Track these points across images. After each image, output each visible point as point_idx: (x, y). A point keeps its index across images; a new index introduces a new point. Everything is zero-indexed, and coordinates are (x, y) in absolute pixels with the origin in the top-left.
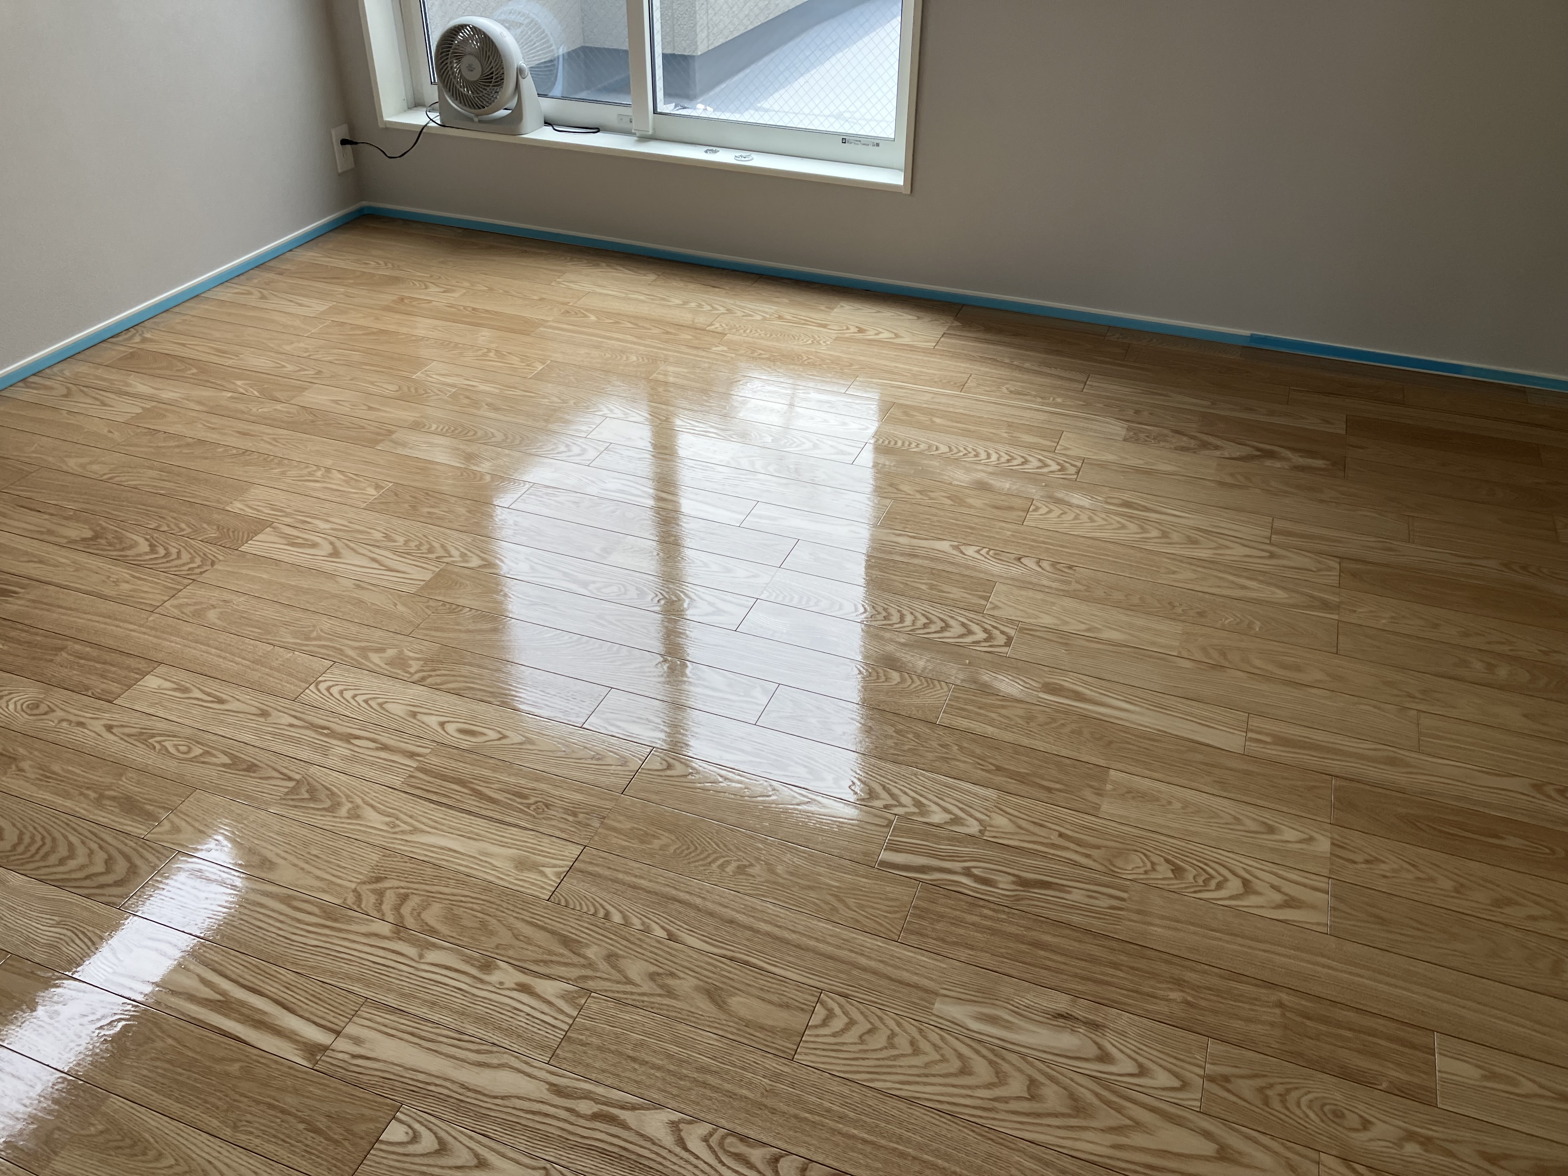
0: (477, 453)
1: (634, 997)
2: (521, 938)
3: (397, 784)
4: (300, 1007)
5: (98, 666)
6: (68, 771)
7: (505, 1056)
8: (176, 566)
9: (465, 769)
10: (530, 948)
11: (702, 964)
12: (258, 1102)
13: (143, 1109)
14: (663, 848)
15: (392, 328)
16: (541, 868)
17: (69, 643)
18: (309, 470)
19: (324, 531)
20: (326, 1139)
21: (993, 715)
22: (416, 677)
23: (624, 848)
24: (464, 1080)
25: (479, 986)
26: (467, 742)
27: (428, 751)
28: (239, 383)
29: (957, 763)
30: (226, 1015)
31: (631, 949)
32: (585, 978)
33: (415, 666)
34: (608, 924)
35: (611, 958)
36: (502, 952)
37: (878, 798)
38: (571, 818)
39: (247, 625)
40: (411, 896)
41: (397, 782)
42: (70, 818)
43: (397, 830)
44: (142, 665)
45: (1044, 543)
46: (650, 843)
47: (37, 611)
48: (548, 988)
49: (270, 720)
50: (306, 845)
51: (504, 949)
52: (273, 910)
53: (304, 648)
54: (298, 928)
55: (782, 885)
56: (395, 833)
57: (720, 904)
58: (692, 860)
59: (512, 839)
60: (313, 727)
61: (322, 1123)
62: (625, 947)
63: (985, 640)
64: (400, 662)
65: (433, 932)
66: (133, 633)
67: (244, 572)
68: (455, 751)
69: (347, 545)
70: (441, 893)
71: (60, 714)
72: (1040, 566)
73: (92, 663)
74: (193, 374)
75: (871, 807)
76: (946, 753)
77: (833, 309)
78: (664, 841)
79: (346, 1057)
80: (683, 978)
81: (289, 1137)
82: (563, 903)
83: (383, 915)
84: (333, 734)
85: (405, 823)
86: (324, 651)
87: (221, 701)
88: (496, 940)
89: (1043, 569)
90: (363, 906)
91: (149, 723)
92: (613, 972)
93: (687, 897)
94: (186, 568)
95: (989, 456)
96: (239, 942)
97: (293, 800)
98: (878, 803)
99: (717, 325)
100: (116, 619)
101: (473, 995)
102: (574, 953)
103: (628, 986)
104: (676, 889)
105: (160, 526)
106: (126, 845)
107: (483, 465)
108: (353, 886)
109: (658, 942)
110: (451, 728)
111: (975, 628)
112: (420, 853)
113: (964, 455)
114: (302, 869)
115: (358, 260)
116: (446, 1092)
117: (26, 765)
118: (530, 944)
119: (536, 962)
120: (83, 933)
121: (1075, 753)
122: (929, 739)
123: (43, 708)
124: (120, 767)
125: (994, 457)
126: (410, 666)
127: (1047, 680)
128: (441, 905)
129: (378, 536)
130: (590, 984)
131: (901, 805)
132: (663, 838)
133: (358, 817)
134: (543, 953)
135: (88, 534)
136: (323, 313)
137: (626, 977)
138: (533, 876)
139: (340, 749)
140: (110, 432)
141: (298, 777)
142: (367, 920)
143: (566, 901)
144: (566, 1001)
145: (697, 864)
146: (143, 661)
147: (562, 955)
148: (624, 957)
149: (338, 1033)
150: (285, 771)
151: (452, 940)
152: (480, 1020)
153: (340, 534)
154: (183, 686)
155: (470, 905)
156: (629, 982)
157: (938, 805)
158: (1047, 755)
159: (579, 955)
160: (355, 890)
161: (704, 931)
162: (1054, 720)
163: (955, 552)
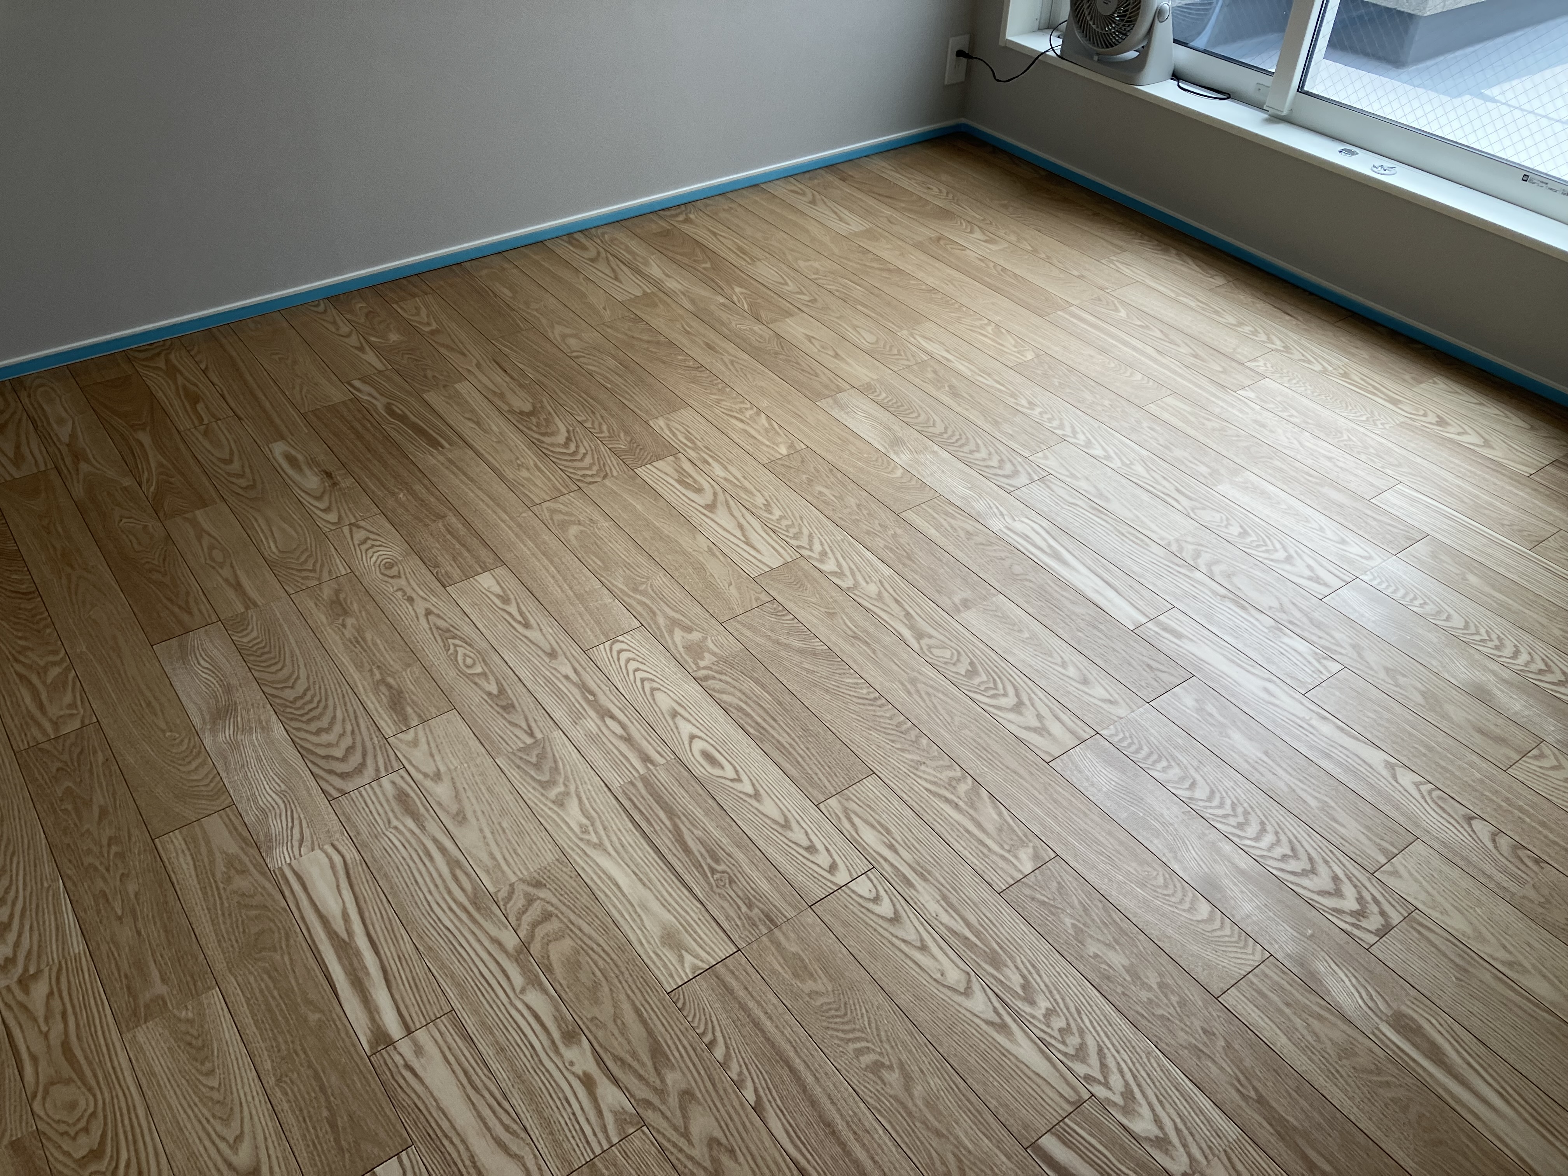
0: (905, 439)
1: (680, 1156)
2: (619, 1022)
3: (615, 786)
4: (398, 985)
5: (458, 546)
6: (375, 644)
7: (527, 1148)
8: (574, 468)
9: (683, 800)
10: (621, 1039)
11: (768, 1158)
12: (310, 1066)
13: (228, 1016)
14: (813, 994)
15: (908, 268)
16: (683, 952)
17: (450, 514)
18: (742, 406)
19: (716, 478)
20: (335, 1139)
21: (1298, 1022)
22: (701, 673)
23: (774, 972)
24: (478, 1152)
25: (552, 1055)
26: (703, 769)
27: (662, 761)
28: (738, 290)
29: (1210, 1065)
30: (339, 958)
31: (710, 1096)
32: (648, 1103)
33: (708, 660)
34: (706, 1054)
35: (687, 1095)
36: (593, 1028)
37: (1084, 1060)
38: (744, 909)
39: (594, 553)
40: (554, 918)
41: (616, 782)
42: (350, 691)
43: (586, 837)
44: (489, 559)
45: (1520, 809)
46: (803, 981)
47: (447, 472)
48: (609, 1095)
49: (554, 664)
50: (503, 812)
51: (597, 1025)
52: (437, 869)
53: (626, 599)
54: (444, 899)
55: (910, 1114)
56: (581, 839)
57: (829, 1096)
58: (833, 1026)
59: (677, 903)
60: (584, 688)
61: (342, 1121)
62: (707, 1091)
63: (1353, 914)
64: (696, 650)
65: (548, 969)
66: (503, 525)
67: (625, 495)
68: (686, 774)
69: (727, 501)
70: (580, 930)
71: (403, 582)
72: (1494, 841)
73: (454, 541)
74: (704, 269)
75: (1069, 1069)
76: (1205, 1044)
77: (1421, 383)
78: (819, 987)
79: (401, 1062)
80: (740, 1164)
81: (311, 1118)
82: (680, 1005)
83: (519, 925)
84: (595, 704)
85: (596, 833)
86: (639, 608)
87: (527, 625)
88: (595, 1012)
89: (1496, 847)
90: (509, 906)
91: (459, 622)
92: (678, 1113)
93: (801, 1068)
94: (581, 473)
95: (1516, 654)
96: (392, 888)
97: (521, 758)
98: (1081, 1069)
99: (1261, 363)
100: (498, 505)
101: (540, 1061)
102: (656, 1069)
103: (682, 1139)
104: (796, 1051)
105: (585, 421)
106: (371, 739)
107: (903, 456)
108: (513, 879)
109: (742, 1105)
110: (698, 745)
111: (1349, 891)
112: (589, 874)
113: (1482, 641)
114: (485, 838)
115: (923, 182)
116: (455, 1155)
117: (350, 621)
118: (623, 1034)
119: (617, 1059)
120: (292, 811)
121: (1379, 1133)
122: (1194, 1014)
123: (394, 571)
124: (413, 655)
125: (1524, 657)
126: (702, 659)
127: (1403, 1008)
128: (572, 944)
129: (760, 501)
130: (650, 1116)
131: (1106, 1085)
132: (819, 981)
133: (561, 805)
134: (628, 1052)
135: (528, 407)
136: (856, 234)
137: (686, 1127)
138: (670, 956)
139: (592, 722)
140: (604, 308)
141: (539, 736)
142: (503, 923)
143: (684, 1004)
144: (616, 1120)
145: (835, 1033)
146: (492, 556)
147: (643, 1064)
148: (700, 1104)
149: (409, 1032)
150: (533, 724)
151: (558, 988)
152: (530, 1094)
153: (727, 486)
154: (507, 595)
155: (596, 957)
156: (686, 1135)
157: (1153, 1110)
158: (1339, 1115)
159: (659, 1073)
160: (512, 885)
161: (794, 1119)
162: (1379, 1071)
163: (1385, 772)
